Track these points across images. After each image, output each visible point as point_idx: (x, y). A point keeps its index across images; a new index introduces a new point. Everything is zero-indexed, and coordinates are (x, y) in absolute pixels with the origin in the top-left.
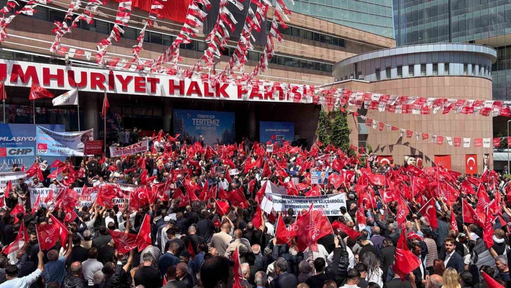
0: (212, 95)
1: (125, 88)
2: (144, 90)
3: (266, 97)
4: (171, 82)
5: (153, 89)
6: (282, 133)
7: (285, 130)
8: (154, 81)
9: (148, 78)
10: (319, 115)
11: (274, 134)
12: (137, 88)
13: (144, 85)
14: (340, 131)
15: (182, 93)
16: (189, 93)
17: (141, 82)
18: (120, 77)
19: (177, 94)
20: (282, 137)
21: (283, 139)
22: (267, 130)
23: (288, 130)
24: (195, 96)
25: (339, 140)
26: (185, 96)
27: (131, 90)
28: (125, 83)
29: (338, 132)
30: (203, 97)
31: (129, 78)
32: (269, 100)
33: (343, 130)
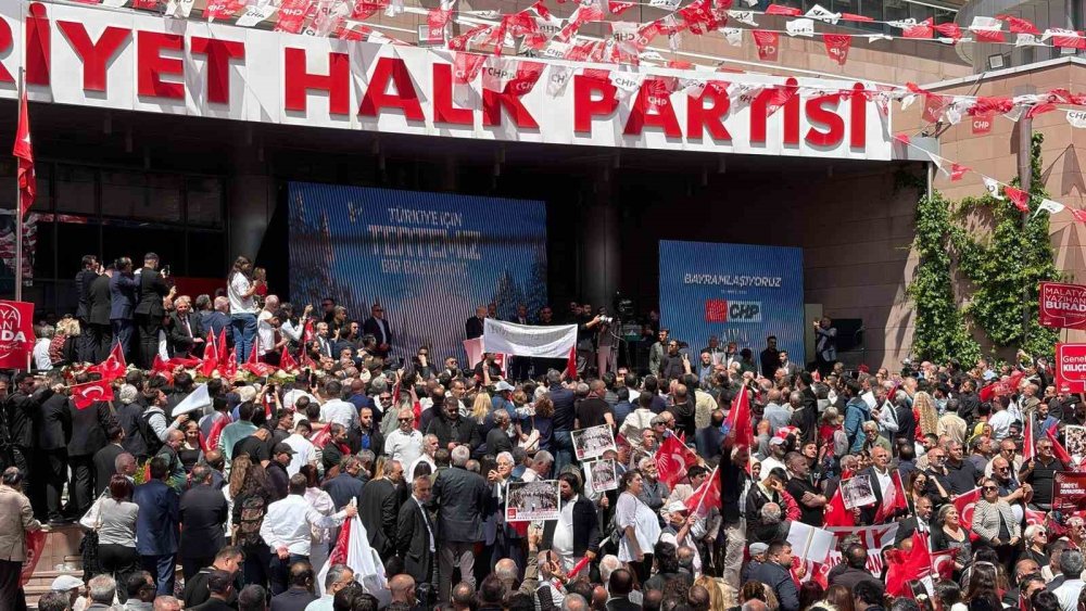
0: (465, 117)
1: (95, 78)
2: (175, 93)
3: (694, 133)
4: (295, 58)
5: (218, 89)
6: (753, 292)
7: (764, 281)
8: (221, 56)
9: (194, 40)
10: (919, 215)
11: (716, 294)
12: (150, 83)
13: (176, 67)
14: (1021, 282)
15: (339, 106)
16: (369, 108)
17: (164, 55)
18: (74, 32)
19: (317, 113)
20: (751, 311)
21: (757, 318)
22: (689, 278)
23: (776, 282)
24: (392, 122)
25: (1012, 321)
26: (353, 122)
27: (123, 91)
28: (96, 56)
29: (1008, 286)
30: (430, 128)
31: (114, 38)
32: (708, 144)
33: (1034, 278)
